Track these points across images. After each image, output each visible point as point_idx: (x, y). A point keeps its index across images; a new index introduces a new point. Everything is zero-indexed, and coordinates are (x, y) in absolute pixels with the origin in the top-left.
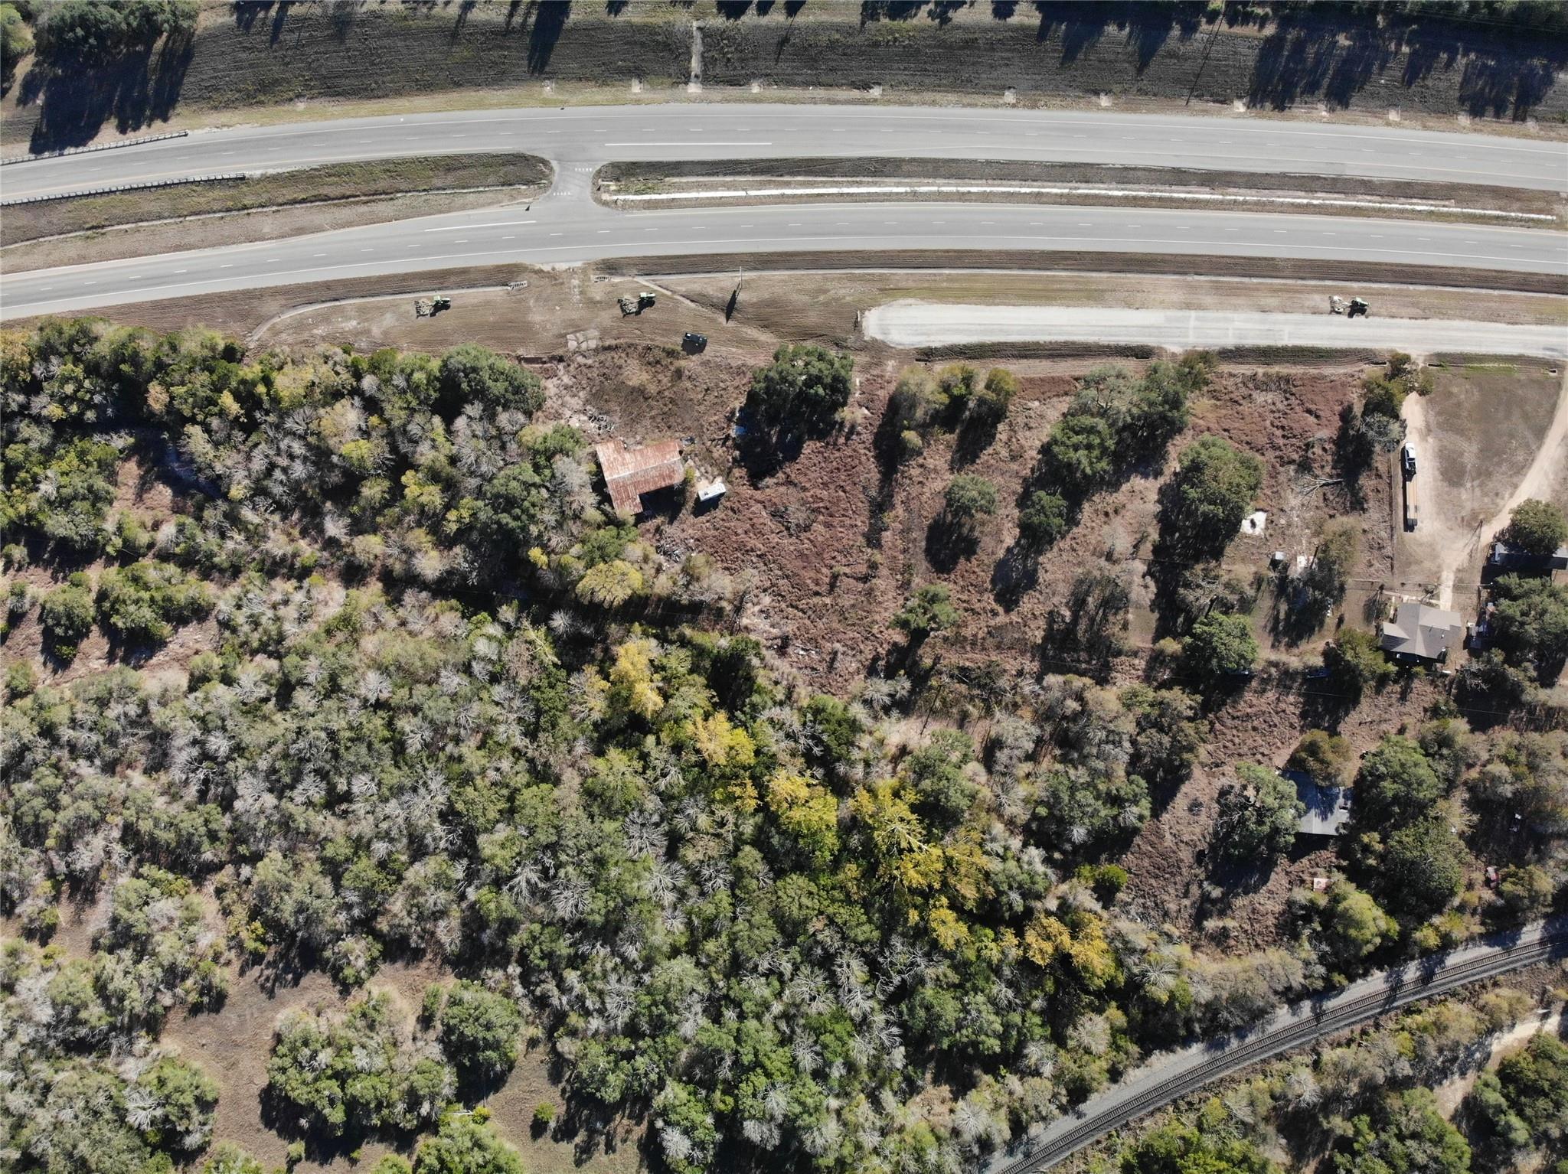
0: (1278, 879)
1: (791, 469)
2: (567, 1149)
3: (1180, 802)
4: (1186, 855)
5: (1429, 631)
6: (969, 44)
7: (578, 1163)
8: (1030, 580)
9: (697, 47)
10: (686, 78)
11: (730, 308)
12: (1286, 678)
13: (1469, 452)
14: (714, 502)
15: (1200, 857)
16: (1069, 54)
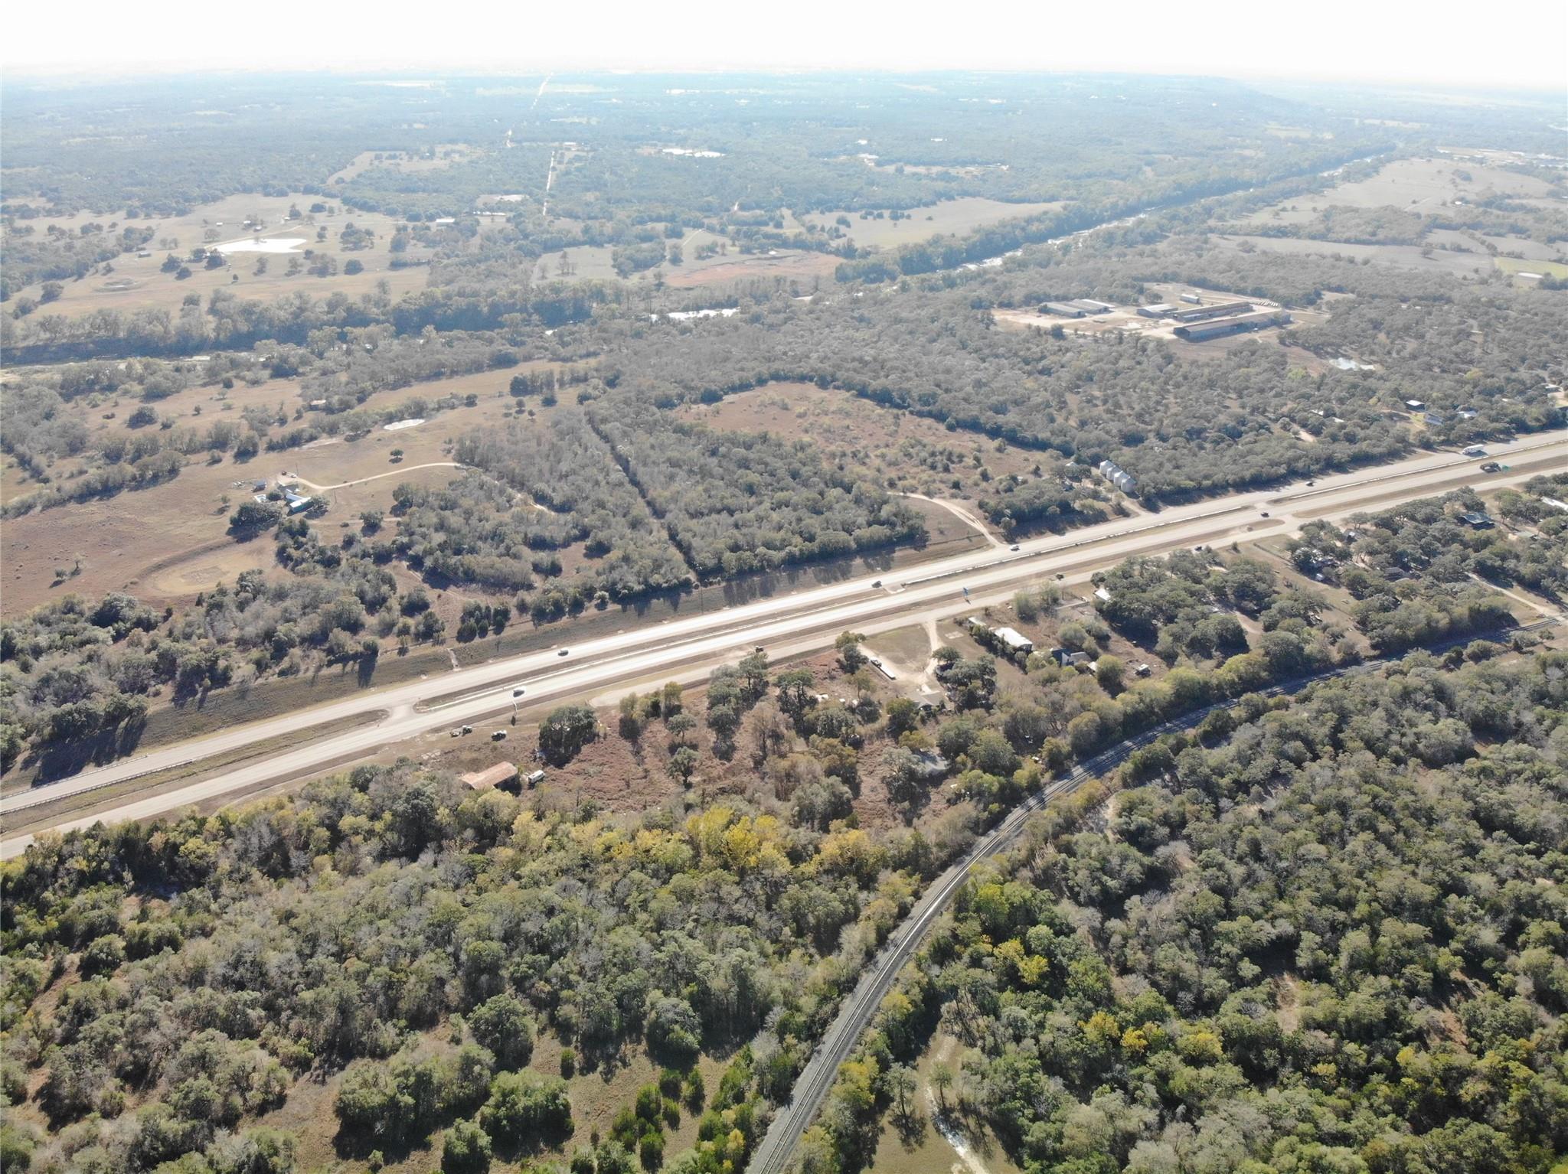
0: (934, 796)
1: (580, 756)
2: (595, 1077)
3: (865, 789)
4: (884, 805)
5: (928, 697)
6: (592, 621)
7: (607, 1081)
8: (733, 748)
9: (453, 655)
10: (451, 667)
11: (513, 721)
12: (880, 734)
13: (901, 655)
14: (541, 779)
15: (889, 801)
16: (640, 613)
